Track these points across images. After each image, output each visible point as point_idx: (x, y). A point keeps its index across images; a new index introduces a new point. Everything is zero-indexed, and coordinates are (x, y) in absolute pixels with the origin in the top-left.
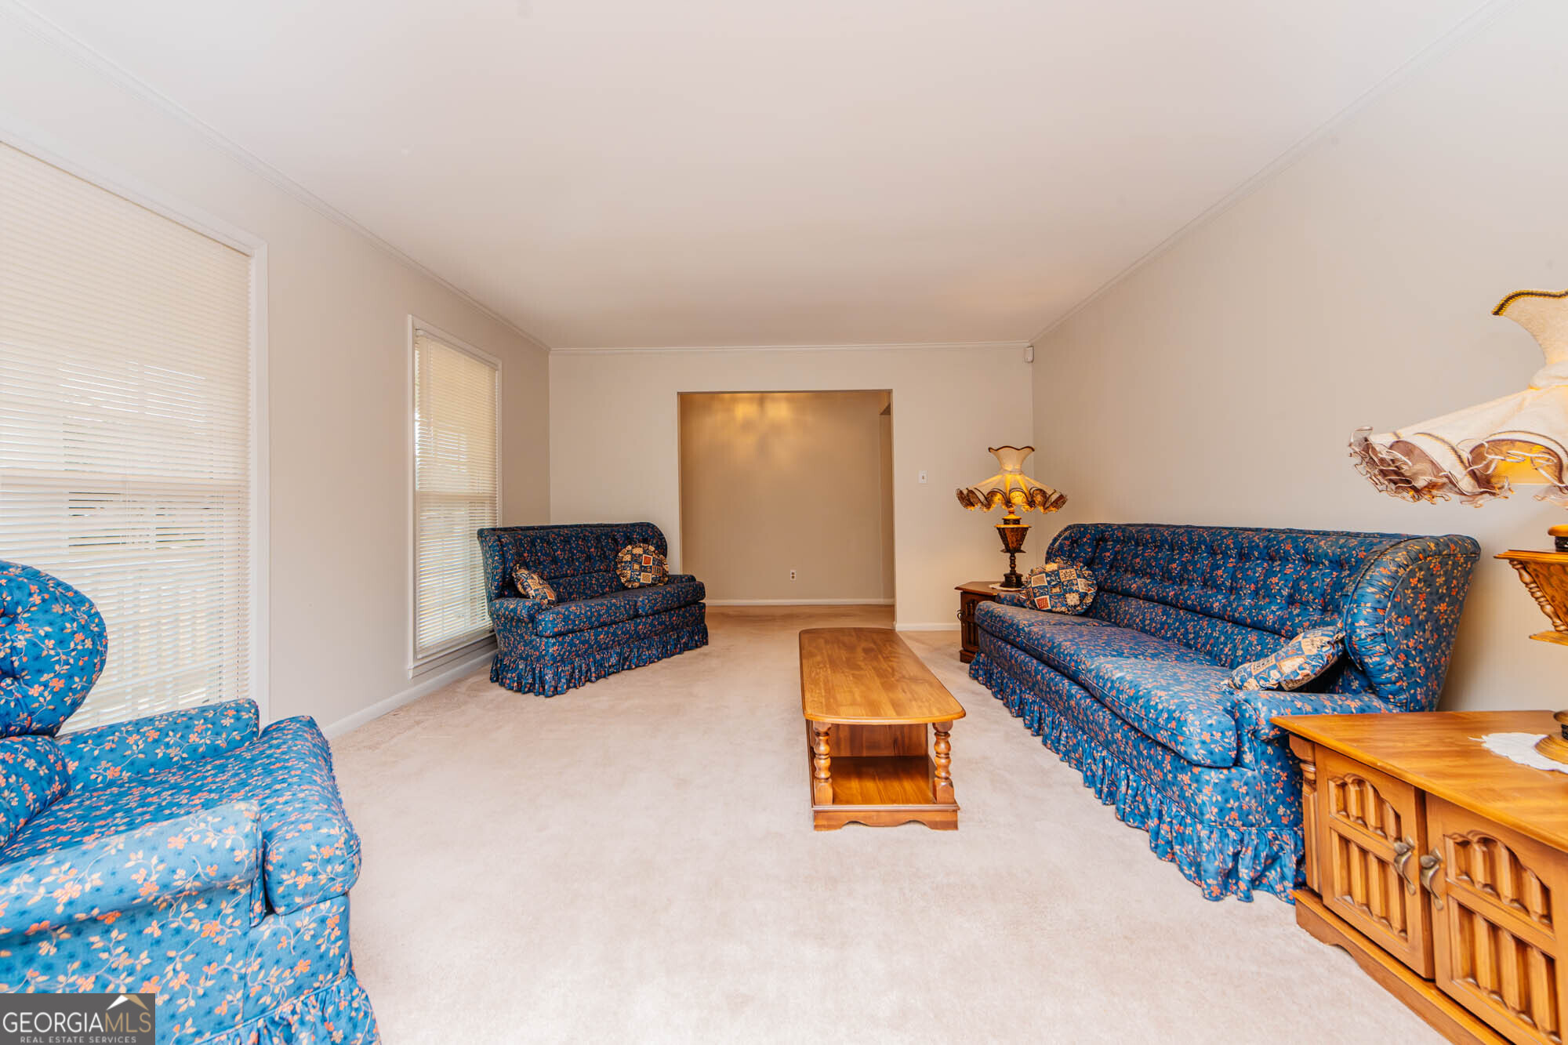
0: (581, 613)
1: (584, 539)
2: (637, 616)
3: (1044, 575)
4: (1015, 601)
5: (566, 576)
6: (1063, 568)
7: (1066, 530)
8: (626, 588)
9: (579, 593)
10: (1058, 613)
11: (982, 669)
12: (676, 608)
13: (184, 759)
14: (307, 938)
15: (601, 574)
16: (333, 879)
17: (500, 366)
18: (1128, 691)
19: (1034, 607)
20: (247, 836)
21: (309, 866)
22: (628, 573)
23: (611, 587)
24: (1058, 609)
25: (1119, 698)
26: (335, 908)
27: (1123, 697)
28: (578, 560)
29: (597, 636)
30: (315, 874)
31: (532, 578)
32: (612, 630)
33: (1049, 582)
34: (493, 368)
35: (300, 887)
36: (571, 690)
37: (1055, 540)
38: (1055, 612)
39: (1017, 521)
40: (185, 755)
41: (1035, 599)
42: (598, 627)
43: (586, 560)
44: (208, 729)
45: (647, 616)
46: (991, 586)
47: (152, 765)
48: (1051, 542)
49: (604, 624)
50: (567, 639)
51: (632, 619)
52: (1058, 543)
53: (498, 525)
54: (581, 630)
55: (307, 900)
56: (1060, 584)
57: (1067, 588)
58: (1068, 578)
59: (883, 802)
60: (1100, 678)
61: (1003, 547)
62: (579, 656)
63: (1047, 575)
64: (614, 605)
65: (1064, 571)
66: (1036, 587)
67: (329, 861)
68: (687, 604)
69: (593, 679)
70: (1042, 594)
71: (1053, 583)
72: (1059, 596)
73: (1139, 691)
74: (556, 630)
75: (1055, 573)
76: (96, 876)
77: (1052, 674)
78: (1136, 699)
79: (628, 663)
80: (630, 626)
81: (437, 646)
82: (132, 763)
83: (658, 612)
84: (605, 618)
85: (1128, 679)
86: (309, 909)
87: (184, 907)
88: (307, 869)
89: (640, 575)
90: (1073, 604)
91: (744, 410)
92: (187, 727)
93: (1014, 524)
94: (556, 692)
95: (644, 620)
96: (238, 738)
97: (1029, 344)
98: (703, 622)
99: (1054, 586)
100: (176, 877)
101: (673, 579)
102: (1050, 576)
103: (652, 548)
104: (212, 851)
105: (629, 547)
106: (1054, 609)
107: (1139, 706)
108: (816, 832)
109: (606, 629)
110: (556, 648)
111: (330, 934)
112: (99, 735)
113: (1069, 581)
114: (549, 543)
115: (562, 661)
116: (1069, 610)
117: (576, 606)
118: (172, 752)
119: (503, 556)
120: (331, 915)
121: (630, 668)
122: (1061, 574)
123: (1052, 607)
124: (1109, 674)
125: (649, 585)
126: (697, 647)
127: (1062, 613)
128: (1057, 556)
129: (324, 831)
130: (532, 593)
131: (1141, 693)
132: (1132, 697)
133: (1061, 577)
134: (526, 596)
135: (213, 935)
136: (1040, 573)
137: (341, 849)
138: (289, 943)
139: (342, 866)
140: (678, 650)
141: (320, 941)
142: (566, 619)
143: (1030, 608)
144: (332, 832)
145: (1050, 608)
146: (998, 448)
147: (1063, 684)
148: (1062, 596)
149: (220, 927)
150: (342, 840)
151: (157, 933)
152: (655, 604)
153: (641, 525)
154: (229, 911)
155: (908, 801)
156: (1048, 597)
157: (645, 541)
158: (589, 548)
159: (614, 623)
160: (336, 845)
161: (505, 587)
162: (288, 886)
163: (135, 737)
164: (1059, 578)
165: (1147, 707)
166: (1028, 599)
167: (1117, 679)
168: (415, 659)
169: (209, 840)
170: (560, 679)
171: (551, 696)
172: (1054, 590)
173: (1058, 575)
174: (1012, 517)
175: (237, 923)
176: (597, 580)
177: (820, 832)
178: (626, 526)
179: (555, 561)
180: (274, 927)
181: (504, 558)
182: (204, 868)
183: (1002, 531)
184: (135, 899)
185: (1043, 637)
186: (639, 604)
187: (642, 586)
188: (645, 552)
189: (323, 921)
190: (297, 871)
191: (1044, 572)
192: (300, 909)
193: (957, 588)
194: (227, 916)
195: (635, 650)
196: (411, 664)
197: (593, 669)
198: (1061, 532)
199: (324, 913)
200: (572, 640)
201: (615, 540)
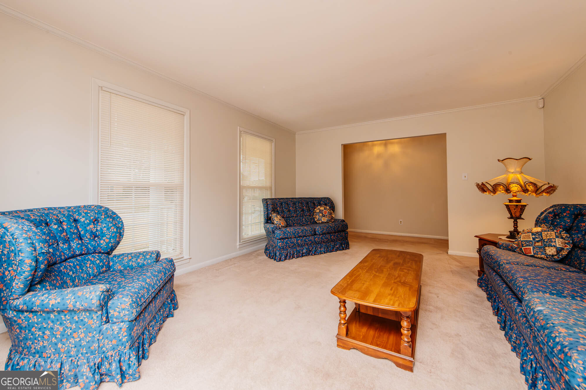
0: (291, 232)
1: (301, 203)
2: (315, 234)
3: (531, 234)
4: (510, 247)
5: (293, 217)
6: (545, 231)
7: (551, 208)
8: (317, 223)
9: (297, 223)
10: (539, 258)
11: (484, 283)
12: (334, 233)
13: (136, 266)
14: (116, 333)
15: (307, 217)
16: (125, 316)
17: (274, 140)
18: (541, 321)
19: (521, 253)
20: (97, 296)
21: (118, 310)
22: (318, 217)
23: (310, 222)
24: (539, 256)
25: (535, 324)
26: (125, 325)
27: (538, 324)
28: (298, 211)
29: (297, 241)
30: (119, 313)
31: (277, 217)
32: (304, 239)
33: (534, 239)
34: (271, 141)
35: (115, 316)
36: (287, 260)
37: (542, 213)
38: (536, 258)
39: (519, 201)
40: (136, 265)
41: (523, 248)
42: (298, 237)
43: (301, 211)
44: (143, 258)
45: (320, 235)
46: (499, 237)
47: (128, 267)
48: (539, 214)
49: (300, 237)
50: (285, 241)
51: (313, 236)
52: (543, 215)
53: (273, 197)
54: (291, 238)
55: (117, 321)
56: (542, 240)
57: (549, 243)
58: (548, 238)
59: (371, 344)
60: (529, 307)
61: (509, 216)
62: (290, 248)
63: (533, 234)
64: (305, 229)
65: (546, 233)
66: (524, 241)
67: (124, 309)
68: (339, 231)
69: (296, 257)
70: (527, 245)
71: (537, 240)
72: (540, 248)
73: (548, 324)
74: (280, 237)
75: (540, 234)
76: (59, 299)
77: (510, 296)
78: (544, 328)
79: (311, 253)
80: (311, 238)
81: (247, 238)
82: (124, 265)
83: (325, 234)
84: (301, 234)
85: (545, 312)
86: (117, 324)
87: (83, 313)
88: (117, 310)
89: (322, 218)
90: (551, 253)
91: (378, 149)
92: (138, 257)
93: (516, 202)
94: (280, 260)
95: (318, 236)
96: (150, 262)
97: (540, 98)
98: (347, 239)
99: (538, 242)
100: (77, 304)
101: (336, 220)
102: (535, 235)
103: (328, 208)
104: (87, 298)
105: (319, 207)
106: (536, 255)
107: (544, 334)
108: (337, 348)
109: (301, 238)
110: (280, 244)
111: (123, 334)
112: (119, 256)
113: (548, 239)
114: (287, 204)
115: (283, 248)
116: (547, 257)
117: (289, 229)
118: (133, 264)
119: (267, 208)
120: (123, 327)
121: (312, 255)
122: (543, 235)
123: (535, 254)
124: (534, 306)
125: (325, 222)
126: (343, 249)
127: (541, 258)
128: (542, 223)
129: (124, 299)
130: (275, 222)
131: (548, 325)
132: (542, 326)
133: (543, 236)
134: (273, 223)
135: (91, 324)
136: (528, 232)
137: (128, 306)
138: (110, 333)
139: (128, 312)
140: (334, 250)
141: (120, 335)
142: (284, 233)
143: (519, 253)
144: (126, 300)
145: (532, 254)
146: (503, 159)
147: (514, 304)
148: (543, 248)
149: (93, 322)
150: (129, 303)
151: (77, 319)
152: (323, 230)
153: (324, 198)
154: (96, 318)
155: (385, 348)
156: (532, 247)
157: (326, 205)
158: (303, 207)
159: (305, 236)
160: (126, 305)
161: (268, 220)
162: (112, 314)
163: (126, 258)
164: (542, 237)
165: (549, 336)
166: (518, 248)
167: (538, 310)
168: (240, 242)
169: (87, 295)
170: (282, 255)
171: (278, 261)
172: (537, 244)
173: (541, 235)
174: (515, 198)
175: (97, 322)
176: (305, 219)
177: (339, 348)
178: (319, 198)
179: (289, 211)
180: (107, 326)
181: (268, 209)
182: (84, 303)
183: (507, 206)
184: (68, 308)
185: (510, 272)
186: (316, 230)
187: (322, 223)
188: (324, 209)
189: (121, 329)
190: (114, 310)
191: (531, 232)
192: (115, 323)
193: (476, 236)
194: (95, 319)
195: (314, 248)
196: (238, 244)
197: (296, 253)
198: (547, 209)
199: (121, 326)
200: (287, 241)
201: (314, 203)
